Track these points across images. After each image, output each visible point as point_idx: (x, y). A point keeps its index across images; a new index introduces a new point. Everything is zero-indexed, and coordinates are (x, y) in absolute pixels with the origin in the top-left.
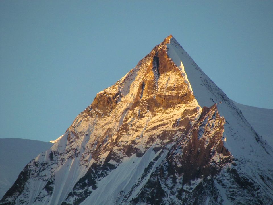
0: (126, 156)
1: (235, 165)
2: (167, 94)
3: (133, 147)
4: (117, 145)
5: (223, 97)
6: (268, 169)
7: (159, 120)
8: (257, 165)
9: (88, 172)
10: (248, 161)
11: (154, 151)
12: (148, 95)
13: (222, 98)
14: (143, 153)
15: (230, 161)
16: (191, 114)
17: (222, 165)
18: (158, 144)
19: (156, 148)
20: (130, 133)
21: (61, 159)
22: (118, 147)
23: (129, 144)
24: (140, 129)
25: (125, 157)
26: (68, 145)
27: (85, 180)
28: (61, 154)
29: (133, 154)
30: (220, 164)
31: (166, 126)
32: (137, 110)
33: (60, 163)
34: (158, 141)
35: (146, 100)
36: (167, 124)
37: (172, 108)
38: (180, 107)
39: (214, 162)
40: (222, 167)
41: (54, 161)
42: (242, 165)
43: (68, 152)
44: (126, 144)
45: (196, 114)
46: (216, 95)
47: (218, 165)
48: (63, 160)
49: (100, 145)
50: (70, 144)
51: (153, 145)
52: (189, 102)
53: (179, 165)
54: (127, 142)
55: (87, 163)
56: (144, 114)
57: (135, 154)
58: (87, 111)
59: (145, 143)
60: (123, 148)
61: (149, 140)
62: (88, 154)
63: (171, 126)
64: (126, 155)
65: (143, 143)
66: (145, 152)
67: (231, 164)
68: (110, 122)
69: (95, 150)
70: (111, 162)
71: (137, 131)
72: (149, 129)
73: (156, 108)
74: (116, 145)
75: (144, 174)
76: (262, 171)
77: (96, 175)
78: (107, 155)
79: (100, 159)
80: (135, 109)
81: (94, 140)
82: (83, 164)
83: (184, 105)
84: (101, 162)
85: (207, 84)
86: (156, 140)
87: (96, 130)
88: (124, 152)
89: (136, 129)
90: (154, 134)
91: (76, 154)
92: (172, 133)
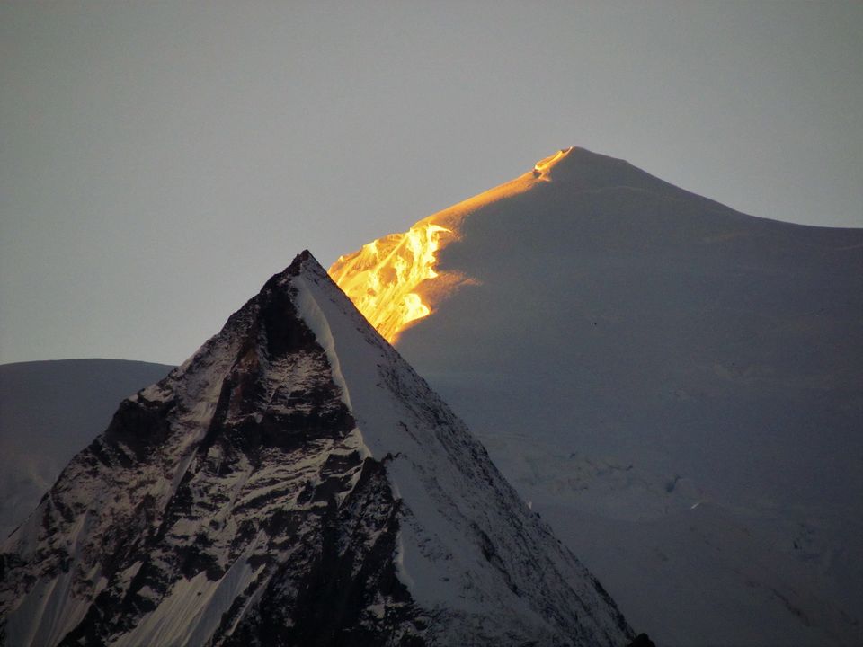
0: (183, 575)
1: (420, 626)
2: (289, 411)
3: (200, 553)
4: (162, 546)
5: (437, 416)
6: (508, 634)
7: (267, 481)
8: (478, 626)
9: (87, 616)
10: (456, 616)
11: (249, 565)
12: (242, 413)
13: (433, 417)
14: (224, 570)
15: (409, 618)
16: (346, 468)
17: (390, 628)
18: (262, 547)
19: (254, 556)
20: (194, 514)
21: (26, 576)
22: (164, 551)
23: (190, 543)
24: (219, 505)
25: (181, 578)
26: (44, 539)
27: (80, 638)
28: (25, 563)
29: (199, 572)
30: (386, 623)
31: (282, 499)
32: (214, 452)
33: (21, 587)
34: (262, 537)
35: (236, 426)
36: (287, 492)
37: (301, 449)
38: (320, 449)
39: (372, 617)
40: (389, 632)
41: (6, 582)
42: (440, 626)
43: (43, 558)
44: (185, 544)
45: (355, 468)
46: (418, 410)
47: (380, 626)
48: (29, 579)
49: (125, 541)
50: (49, 536)
51: (250, 549)
52: (343, 436)
53: (289, 623)
54: (186, 538)
55: (89, 588)
56: (232, 463)
57: (204, 573)
58: (95, 447)
59: (229, 542)
60: (175, 554)
61: (240, 535)
62: (94, 566)
63: (294, 500)
64: (183, 573)
65: (225, 543)
66: (227, 567)
67: (412, 625)
68: (151, 479)
69: (111, 553)
70: (146, 592)
71: (212, 508)
72: (243, 506)
73: (261, 448)
74: (159, 547)
75: (219, 629)
76: (491, 639)
77: (105, 625)
78: (135, 573)
79: (118, 581)
80: (210, 449)
81: (111, 527)
82: (79, 592)
83: (331, 442)
84: (119, 590)
85: (395, 381)
86: (258, 536)
87: (116, 501)
88: (178, 563)
89: (210, 503)
90: (255, 518)
91: (62, 562)
92: (297, 518)
